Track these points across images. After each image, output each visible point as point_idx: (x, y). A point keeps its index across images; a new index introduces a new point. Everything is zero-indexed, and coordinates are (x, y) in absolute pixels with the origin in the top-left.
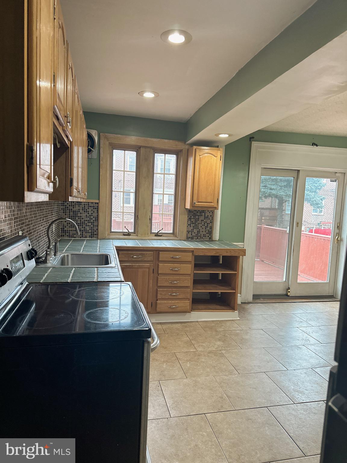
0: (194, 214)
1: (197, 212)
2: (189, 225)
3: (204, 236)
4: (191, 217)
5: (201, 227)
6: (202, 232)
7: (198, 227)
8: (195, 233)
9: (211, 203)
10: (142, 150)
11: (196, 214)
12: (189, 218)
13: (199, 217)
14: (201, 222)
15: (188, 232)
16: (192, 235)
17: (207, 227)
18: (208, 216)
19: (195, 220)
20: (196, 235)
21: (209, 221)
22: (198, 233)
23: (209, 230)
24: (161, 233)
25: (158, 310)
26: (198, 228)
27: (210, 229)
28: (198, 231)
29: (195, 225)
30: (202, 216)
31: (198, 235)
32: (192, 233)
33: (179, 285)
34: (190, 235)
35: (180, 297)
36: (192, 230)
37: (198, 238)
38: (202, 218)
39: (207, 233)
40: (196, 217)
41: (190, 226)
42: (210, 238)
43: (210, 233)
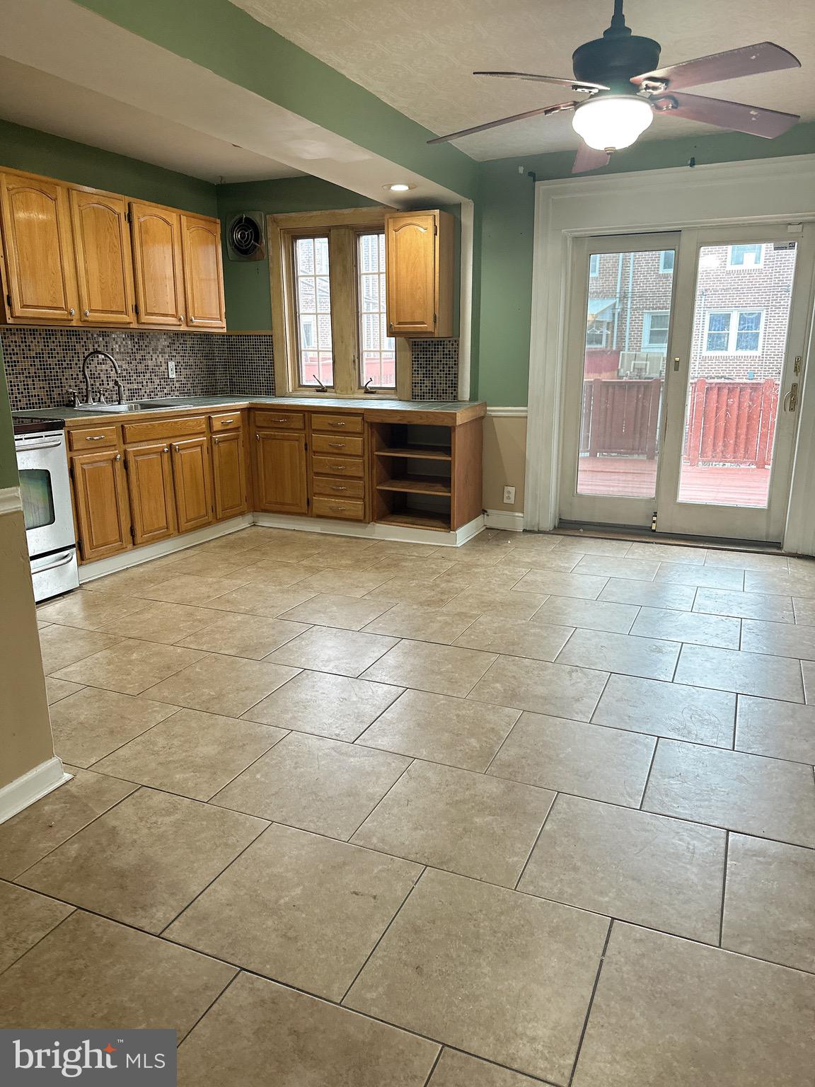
0: (424, 348)
1: (429, 345)
2: (415, 370)
3: (445, 392)
4: (418, 355)
5: (438, 374)
6: (441, 383)
7: (432, 374)
8: (426, 386)
9: (423, 323)
10: (333, 232)
11: (426, 348)
12: (415, 358)
13: (432, 355)
14: (438, 364)
15: (414, 384)
16: (421, 390)
17: (449, 374)
18: (449, 351)
19: (426, 361)
20: (429, 390)
21: (451, 363)
22: (432, 387)
23: (452, 380)
24: (371, 388)
25: (315, 511)
26: (432, 377)
27: (455, 377)
28: (432, 383)
29: (426, 371)
30: (438, 351)
31: (432, 390)
32: (421, 386)
33: (344, 473)
34: (417, 391)
35: (348, 493)
36: (421, 380)
37: (432, 396)
38: (439, 356)
39: (449, 387)
40: (426, 355)
41: (418, 374)
42: (455, 396)
43: (455, 386)
